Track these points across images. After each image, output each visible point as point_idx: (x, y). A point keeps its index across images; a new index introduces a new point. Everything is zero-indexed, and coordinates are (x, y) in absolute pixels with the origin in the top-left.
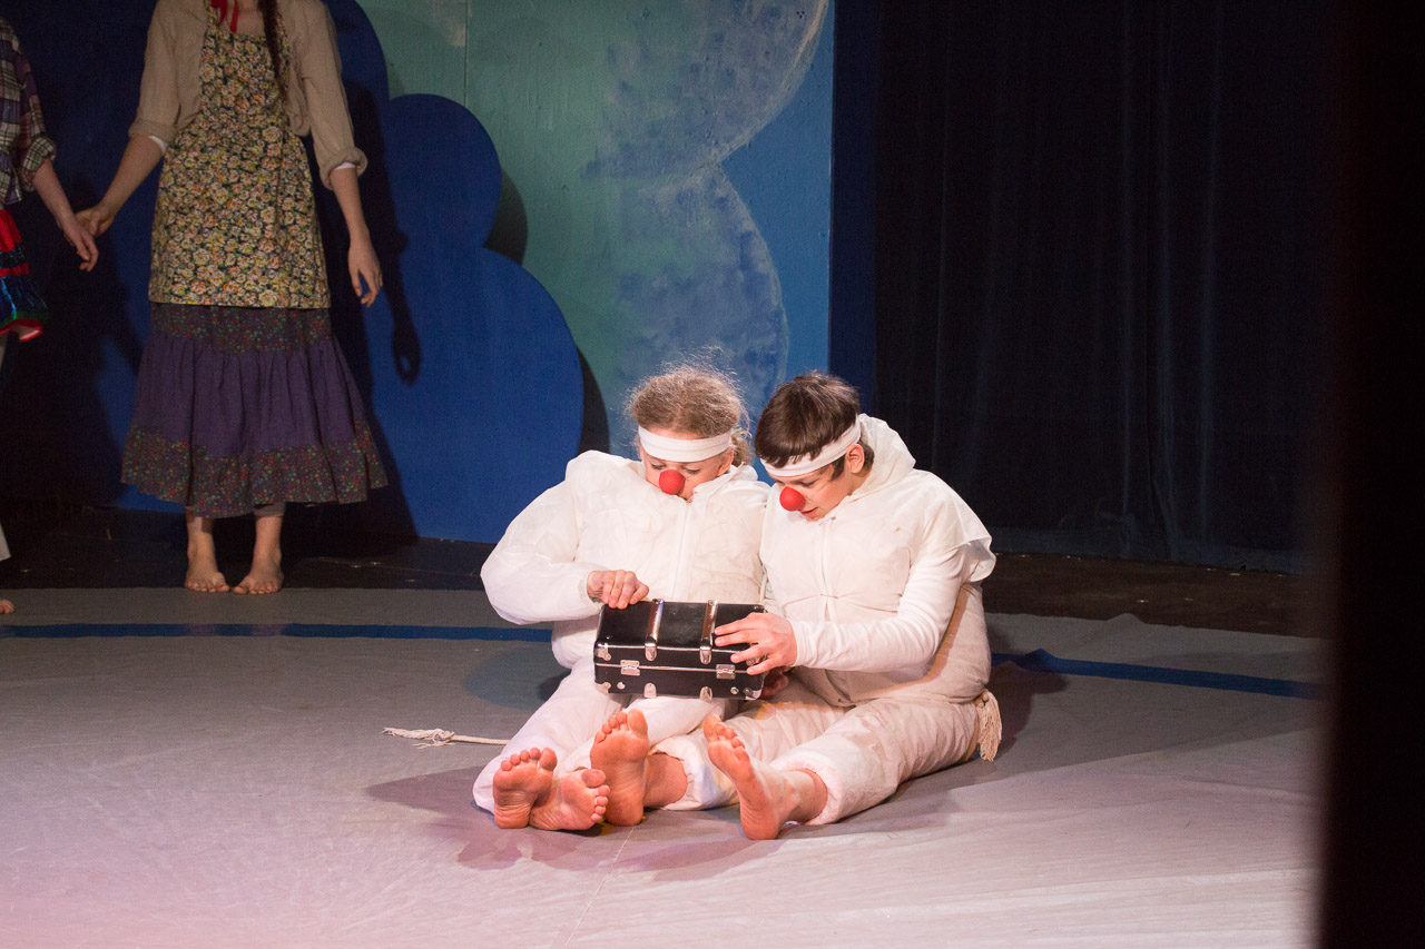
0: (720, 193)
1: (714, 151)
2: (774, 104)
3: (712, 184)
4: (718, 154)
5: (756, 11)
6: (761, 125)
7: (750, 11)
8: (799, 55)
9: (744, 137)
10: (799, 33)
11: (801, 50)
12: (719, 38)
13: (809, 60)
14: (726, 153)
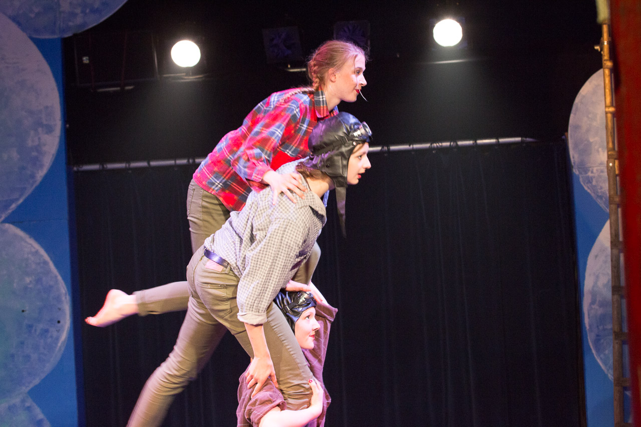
0: (27, 404)
1: (24, 388)
2: (48, 367)
3: (23, 401)
4: (25, 389)
5: (38, 332)
6: (43, 376)
7: (36, 331)
8: (58, 348)
9: (37, 381)
10: (57, 339)
11: (59, 344)
12: (22, 343)
13: (63, 349)
14: (29, 389)
